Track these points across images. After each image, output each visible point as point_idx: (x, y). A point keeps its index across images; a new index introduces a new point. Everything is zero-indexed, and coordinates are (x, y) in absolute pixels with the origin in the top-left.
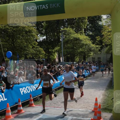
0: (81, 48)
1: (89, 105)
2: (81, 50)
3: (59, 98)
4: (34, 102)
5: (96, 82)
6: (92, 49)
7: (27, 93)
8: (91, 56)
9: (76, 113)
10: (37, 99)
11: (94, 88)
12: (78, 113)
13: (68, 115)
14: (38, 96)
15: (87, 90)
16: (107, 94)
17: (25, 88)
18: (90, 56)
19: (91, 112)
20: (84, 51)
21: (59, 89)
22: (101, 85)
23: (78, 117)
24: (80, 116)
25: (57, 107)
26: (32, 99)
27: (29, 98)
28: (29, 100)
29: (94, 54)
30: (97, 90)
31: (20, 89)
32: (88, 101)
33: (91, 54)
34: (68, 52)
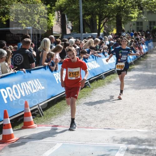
3: (84, 109)
4: (33, 118)
8: (135, 18)
9: (132, 138)
10: (38, 112)
12: (135, 138)
13: (117, 142)
15: (140, 90)
18: (132, 18)
23: (139, 145)
24: (144, 144)
25: (86, 127)
26: (30, 110)
27: (24, 110)
28: (23, 113)
29: (139, 13)
32: (150, 114)
33: (133, 14)
34: (88, 8)
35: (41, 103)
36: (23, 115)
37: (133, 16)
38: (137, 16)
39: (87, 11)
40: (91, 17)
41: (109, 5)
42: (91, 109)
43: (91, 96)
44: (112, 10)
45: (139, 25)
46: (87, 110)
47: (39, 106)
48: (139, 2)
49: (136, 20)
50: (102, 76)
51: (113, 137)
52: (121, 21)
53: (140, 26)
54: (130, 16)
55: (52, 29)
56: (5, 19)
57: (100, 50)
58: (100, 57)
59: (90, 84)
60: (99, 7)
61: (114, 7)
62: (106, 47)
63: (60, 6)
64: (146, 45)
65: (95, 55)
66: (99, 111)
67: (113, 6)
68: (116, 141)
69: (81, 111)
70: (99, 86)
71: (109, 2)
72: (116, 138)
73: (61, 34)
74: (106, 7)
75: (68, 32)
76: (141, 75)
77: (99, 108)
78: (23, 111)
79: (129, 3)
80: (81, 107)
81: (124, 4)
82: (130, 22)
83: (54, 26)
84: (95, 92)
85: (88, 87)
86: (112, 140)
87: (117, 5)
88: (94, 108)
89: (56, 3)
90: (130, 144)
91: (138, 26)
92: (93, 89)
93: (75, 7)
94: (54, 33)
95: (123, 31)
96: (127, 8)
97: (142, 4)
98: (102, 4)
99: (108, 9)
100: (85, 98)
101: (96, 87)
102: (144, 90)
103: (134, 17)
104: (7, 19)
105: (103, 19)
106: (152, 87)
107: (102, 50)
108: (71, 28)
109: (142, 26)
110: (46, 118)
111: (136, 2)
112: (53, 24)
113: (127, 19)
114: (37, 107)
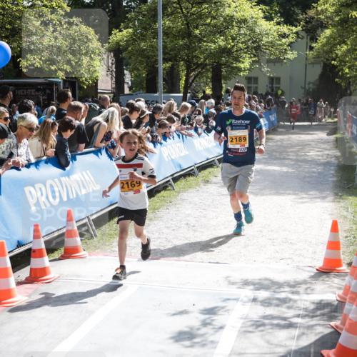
1: (296, 250)
2: (220, 41)
4: (81, 240)
5: (285, 169)
6: (265, 39)
7: (48, 205)
8: (245, 70)
9: (260, 280)
10: (88, 231)
11: (288, 192)
12: (266, 279)
14: (88, 217)
15: (263, 197)
16: (345, 213)
17: (41, 185)
18: (240, 70)
19: (316, 274)
20: (233, 46)
21: (154, 196)
22: (309, 182)
23: (274, 292)
24: (282, 289)
26: (75, 226)
27: (65, 225)
28: (64, 230)
29: (253, 61)
30: (303, 198)
31: (27, 189)
32: (286, 239)
33: (243, 63)
34: (169, 49)
35: (92, 215)
36: (63, 235)
37: (242, 66)
38: (248, 67)
39: (167, 53)
40: (172, 65)
41: (205, 44)
42: (179, 227)
43: (177, 206)
44: (211, 53)
45: (251, 83)
46: (174, 230)
47: (89, 220)
48: (258, 43)
49: (246, 73)
50: (193, 169)
51: (228, 277)
52: (221, 75)
53: (253, 85)
54: (236, 67)
55: (96, 84)
57: (192, 125)
58: (191, 135)
59: (173, 184)
60: (188, 47)
61: (215, 48)
63: (118, 43)
64: (265, 119)
65: (183, 132)
66: (195, 231)
67: (213, 46)
68: (233, 283)
69: (164, 231)
70: (190, 188)
71: (205, 39)
72: (232, 279)
73: (111, 93)
74: (200, 47)
75: (127, 91)
76: (261, 170)
77: (194, 226)
78: (64, 227)
79: (242, 43)
80: (161, 223)
81: (233, 44)
82: (236, 77)
83: (100, 79)
84: (183, 198)
85: (169, 190)
86: (227, 283)
87: (220, 45)
88: (185, 226)
90: (258, 290)
91: (250, 85)
92: (179, 193)
93: (144, 46)
94: (99, 91)
96: (237, 51)
97: (264, 45)
98: (194, 43)
99: (203, 53)
100: (168, 209)
101: (184, 189)
102: (270, 197)
103: (244, 68)
105: (194, 70)
106: (283, 192)
107: (194, 125)
108: (130, 83)
109: (255, 85)
110: (101, 241)
111: (253, 42)
112: (98, 74)
113: (231, 72)
114: (86, 221)
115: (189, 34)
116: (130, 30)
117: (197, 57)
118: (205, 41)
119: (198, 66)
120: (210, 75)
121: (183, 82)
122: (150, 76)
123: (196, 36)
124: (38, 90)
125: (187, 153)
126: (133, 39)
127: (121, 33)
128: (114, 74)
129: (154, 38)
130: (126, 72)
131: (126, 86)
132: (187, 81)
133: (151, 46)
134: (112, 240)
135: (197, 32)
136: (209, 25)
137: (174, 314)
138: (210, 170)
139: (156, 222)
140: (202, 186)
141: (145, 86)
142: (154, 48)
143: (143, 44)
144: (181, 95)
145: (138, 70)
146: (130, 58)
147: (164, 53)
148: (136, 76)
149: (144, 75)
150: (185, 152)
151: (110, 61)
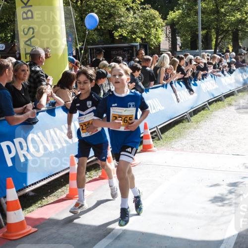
0: (239, 10)
2: (238, 15)
3: (206, 133)
4: (153, 141)
10: (156, 135)
14: (156, 127)
21: (197, 114)
25: (211, 152)
26: (149, 132)
34: (205, 22)
35: (159, 126)
39: (204, 24)
40: (207, 32)
41: (228, 17)
42: (213, 133)
43: (211, 120)
44: (232, 23)
46: (209, 135)
47: (157, 129)
50: (221, 97)
51: (244, 164)
55: (159, 46)
56: (117, 34)
57: (220, 69)
58: (219, 76)
59: (208, 106)
60: (217, 20)
61: (235, 20)
62: (226, 64)
63: (173, 20)
65: (214, 74)
66: (224, 135)
67: (233, 19)
69: (203, 135)
70: (219, 108)
71: (228, 14)
74: (225, 20)
75: (178, 49)
77: (222, 132)
80: (202, 130)
81: (246, 17)
83: (162, 42)
84: (215, 115)
85: (206, 110)
86: (244, 167)
87: (237, 18)
88: (217, 132)
89: (168, 16)
92: (212, 111)
93: (189, 20)
94: (161, 50)
95: (240, 47)
99: (226, 23)
100: (206, 122)
101: (216, 109)
104: (120, 33)
105: (221, 35)
107: (222, 69)
108: (180, 44)
110: (165, 141)
112: (161, 40)
113: (245, 35)
114: (155, 129)
115: (217, 12)
116: (180, 11)
117: (223, 26)
118: (228, 16)
119: (223, 31)
120: (231, 37)
121: (214, 42)
122: (193, 39)
123: (222, 13)
124: (124, 51)
125: (217, 87)
126: (182, 16)
127: (174, 13)
128: (170, 39)
129: (195, 15)
130: (177, 37)
131: (178, 46)
132: (216, 42)
133: (194, 20)
134: (171, 141)
135: (223, 10)
136: (230, 5)
137: (211, 186)
138: (232, 97)
139: (198, 130)
140: (227, 107)
141: (190, 46)
142: (196, 22)
143: (188, 19)
144: (213, 50)
145: (185, 35)
146: (180, 28)
147: (202, 25)
148: (184, 40)
149: (189, 39)
150: (216, 86)
151: (168, 31)
